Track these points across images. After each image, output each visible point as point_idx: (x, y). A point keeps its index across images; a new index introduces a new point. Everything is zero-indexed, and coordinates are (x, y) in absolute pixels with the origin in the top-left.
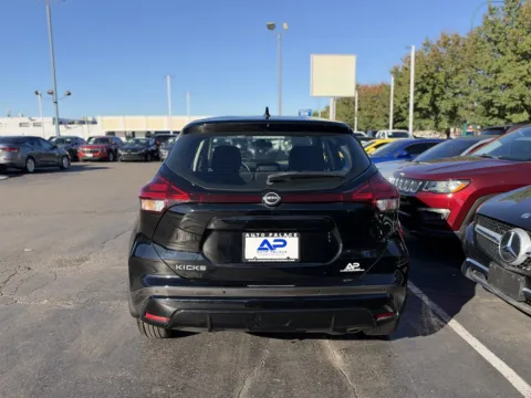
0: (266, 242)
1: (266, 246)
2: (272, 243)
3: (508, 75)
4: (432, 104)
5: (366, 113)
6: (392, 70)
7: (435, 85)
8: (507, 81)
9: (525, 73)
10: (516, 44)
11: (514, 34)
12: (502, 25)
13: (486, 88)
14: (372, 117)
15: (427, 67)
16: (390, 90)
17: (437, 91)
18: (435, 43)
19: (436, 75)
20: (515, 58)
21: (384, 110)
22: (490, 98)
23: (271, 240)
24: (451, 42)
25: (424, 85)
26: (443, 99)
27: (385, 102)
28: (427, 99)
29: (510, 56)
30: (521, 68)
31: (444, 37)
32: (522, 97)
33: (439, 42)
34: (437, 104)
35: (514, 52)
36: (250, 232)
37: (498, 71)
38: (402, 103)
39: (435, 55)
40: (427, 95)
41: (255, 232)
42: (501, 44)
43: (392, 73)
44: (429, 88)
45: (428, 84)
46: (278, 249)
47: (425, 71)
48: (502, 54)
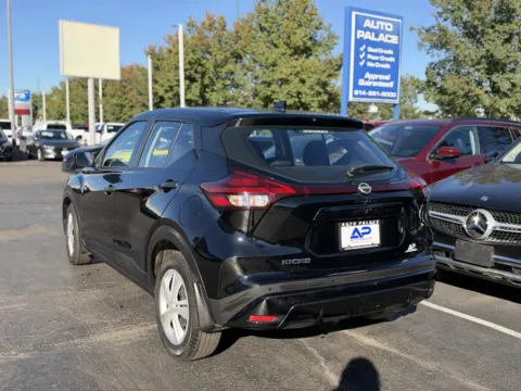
0: (356, 230)
1: (356, 234)
2: (361, 231)
3: (284, 70)
4: (202, 96)
5: (115, 101)
6: (148, 49)
7: (203, 74)
8: (283, 76)
9: (299, 69)
10: (289, 38)
11: (287, 26)
12: (274, 15)
13: (264, 82)
14: (123, 106)
15: (193, 51)
16: (146, 75)
17: (206, 81)
18: (199, 25)
19: (204, 62)
20: (289, 52)
21: (140, 98)
22: (269, 93)
23: (360, 227)
24: (217, 25)
25: (192, 72)
26: (213, 90)
27: (140, 88)
28: (196, 88)
29: (283, 49)
30: (295, 63)
31: (210, 18)
32: (299, 93)
33: (203, 24)
34: (207, 95)
35: (287, 44)
36: (345, 222)
37: (274, 65)
38: (166, 91)
39: (200, 39)
40: (195, 84)
41: (349, 221)
42: (273, 35)
43: (148, 54)
44: (198, 76)
45: (196, 72)
46: (366, 236)
47: (191, 55)
48: (276, 46)
